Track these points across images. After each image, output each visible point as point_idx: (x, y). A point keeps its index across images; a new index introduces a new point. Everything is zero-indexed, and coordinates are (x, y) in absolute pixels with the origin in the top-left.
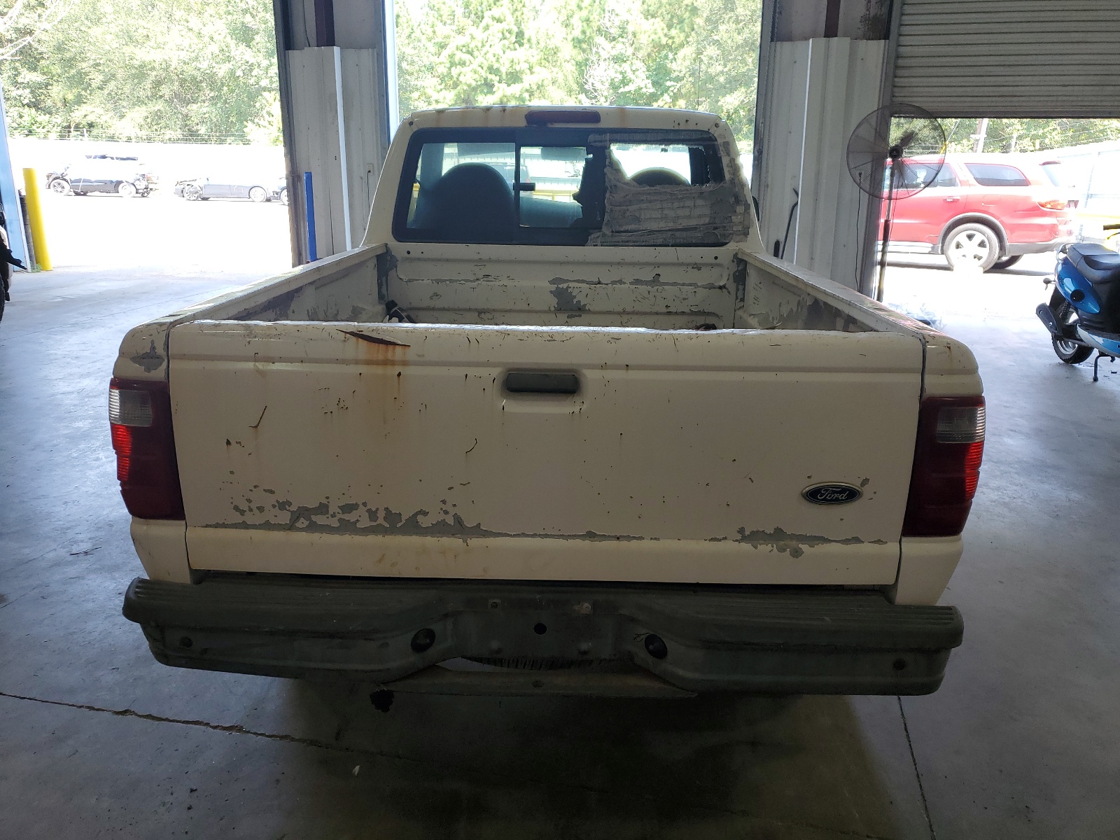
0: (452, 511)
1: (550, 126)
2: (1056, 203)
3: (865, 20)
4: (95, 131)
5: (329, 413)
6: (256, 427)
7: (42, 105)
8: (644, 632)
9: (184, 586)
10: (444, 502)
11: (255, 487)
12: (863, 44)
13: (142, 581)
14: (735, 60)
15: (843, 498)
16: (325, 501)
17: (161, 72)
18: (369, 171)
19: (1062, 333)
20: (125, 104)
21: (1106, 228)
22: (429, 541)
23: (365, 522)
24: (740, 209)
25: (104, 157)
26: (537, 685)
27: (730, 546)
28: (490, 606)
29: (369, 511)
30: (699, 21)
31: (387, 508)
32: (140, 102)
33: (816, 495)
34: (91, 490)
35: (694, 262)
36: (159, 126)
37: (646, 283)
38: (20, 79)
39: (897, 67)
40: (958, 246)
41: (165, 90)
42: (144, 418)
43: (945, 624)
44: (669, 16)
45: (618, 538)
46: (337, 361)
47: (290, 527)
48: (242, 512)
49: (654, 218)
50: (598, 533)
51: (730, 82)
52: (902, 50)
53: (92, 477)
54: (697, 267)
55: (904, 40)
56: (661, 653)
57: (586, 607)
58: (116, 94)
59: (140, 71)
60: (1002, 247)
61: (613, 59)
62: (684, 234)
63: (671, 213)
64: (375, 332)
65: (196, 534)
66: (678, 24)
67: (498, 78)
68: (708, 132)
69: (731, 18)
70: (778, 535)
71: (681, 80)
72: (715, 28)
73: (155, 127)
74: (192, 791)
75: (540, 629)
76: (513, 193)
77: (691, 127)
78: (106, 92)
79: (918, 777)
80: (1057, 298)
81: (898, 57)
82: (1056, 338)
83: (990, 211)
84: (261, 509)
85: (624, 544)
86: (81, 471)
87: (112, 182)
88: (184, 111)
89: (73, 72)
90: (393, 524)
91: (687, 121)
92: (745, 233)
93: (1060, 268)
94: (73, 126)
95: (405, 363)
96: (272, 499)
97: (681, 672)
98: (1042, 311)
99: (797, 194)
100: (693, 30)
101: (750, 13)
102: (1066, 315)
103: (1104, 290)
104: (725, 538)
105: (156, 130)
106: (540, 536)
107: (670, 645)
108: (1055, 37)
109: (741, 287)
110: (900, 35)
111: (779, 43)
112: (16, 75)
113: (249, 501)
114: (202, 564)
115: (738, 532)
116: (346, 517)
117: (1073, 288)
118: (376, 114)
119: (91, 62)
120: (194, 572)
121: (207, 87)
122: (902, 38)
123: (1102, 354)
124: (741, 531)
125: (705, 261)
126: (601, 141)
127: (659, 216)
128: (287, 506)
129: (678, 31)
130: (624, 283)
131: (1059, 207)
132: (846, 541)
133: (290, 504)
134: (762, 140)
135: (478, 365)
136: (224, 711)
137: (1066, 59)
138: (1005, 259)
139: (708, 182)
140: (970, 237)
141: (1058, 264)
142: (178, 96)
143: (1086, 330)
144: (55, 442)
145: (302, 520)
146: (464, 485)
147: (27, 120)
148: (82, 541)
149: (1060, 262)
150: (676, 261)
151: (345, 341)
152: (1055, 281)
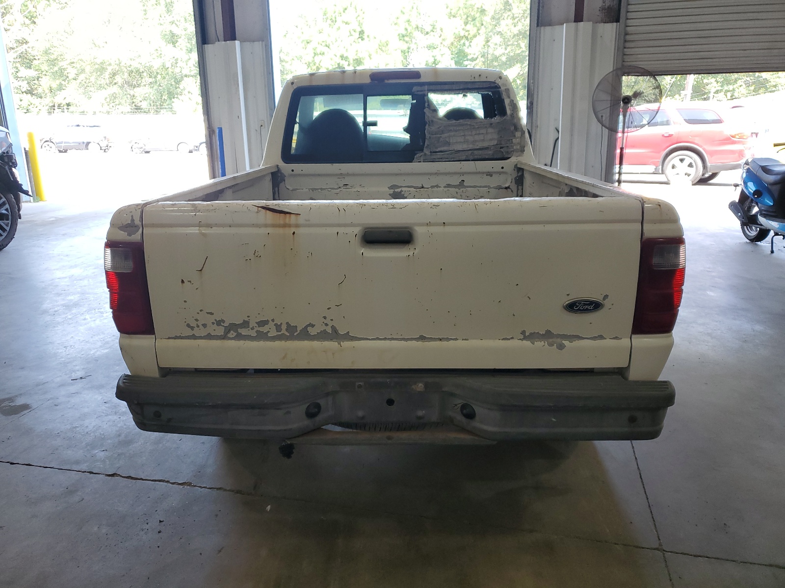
0: (330, 324)
1: (386, 81)
2: (742, 135)
3: (603, 9)
4: (71, 108)
5: (249, 260)
6: (201, 270)
7: (35, 92)
8: (459, 402)
9: (155, 379)
10: (325, 318)
11: (201, 311)
12: (601, 26)
13: (127, 376)
14: (512, 45)
15: (591, 308)
16: (247, 319)
17: (116, 66)
18: (262, 126)
19: (748, 221)
20: (92, 89)
21: (775, 145)
22: (316, 344)
23: (273, 333)
24: (518, 134)
25: (78, 126)
26: (389, 438)
27: (516, 343)
28: (356, 387)
29: (276, 325)
30: (487, 19)
31: (288, 323)
32: (101, 87)
33: (573, 307)
34: (82, 339)
35: (487, 171)
36: (115, 104)
37: (455, 186)
38: (19, 75)
39: (625, 41)
40: (673, 167)
41: (118, 79)
42: (127, 267)
43: (662, 391)
44: (465, 16)
45: (441, 340)
46: (253, 225)
47: (224, 337)
48: (192, 328)
49: (459, 141)
50: (427, 337)
51: (510, 61)
52: (628, 29)
53: (82, 331)
54: (490, 174)
55: (630, 22)
56: (471, 416)
57: (420, 387)
58: (85, 82)
59: (101, 67)
60: (705, 167)
61: (427, 47)
62: (480, 152)
63: (470, 138)
64: (277, 206)
65: (162, 343)
66: (472, 21)
67: (347, 63)
68: (494, 83)
69: (509, 16)
70: (548, 335)
71: (475, 61)
72: (498, 23)
73: (113, 104)
74: (160, 521)
75: (390, 402)
76: (362, 128)
77: (483, 79)
78: (78, 81)
79: (650, 507)
80: (744, 197)
81: (626, 34)
82: (743, 224)
83: (696, 142)
84: (205, 325)
85: (445, 343)
86: (74, 327)
87: (83, 143)
88: (132, 93)
89: (56, 69)
90: (293, 333)
91: (480, 75)
92: (522, 150)
93: (744, 175)
94: (56, 106)
95: (297, 226)
96: (212, 319)
97: (485, 427)
98: (733, 206)
99: (558, 132)
100: (482, 25)
101: (523, 12)
102: (750, 208)
103: (776, 189)
104: (512, 338)
105: (113, 106)
106: (389, 339)
107: (478, 410)
108: (735, 16)
109: (520, 187)
110: (627, 19)
111: (542, 28)
112: (17, 72)
113: (197, 320)
114: (166, 364)
115: (521, 333)
116: (261, 329)
117: (754, 189)
118: (265, 86)
119: (69, 62)
120: (161, 369)
121: (147, 75)
122: (629, 21)
123: (776, 234)
124: (523, 333)
125: (495, 170)
126: (422, 91)
127: (463, 141)
128: (222, 323)
129: (472, 26)
130: (440, 187)
131: (745, 137)
132: (594, 338)
133: (223, 321)
134: (533, 95)
135: (345, 225)
136: (178, 473)
137: (744, 32)
138: (707, 175)
139: (495, 116)
140: (682, 160)
141: (743, 172)
142: (127, 83)
143: (765, 217)
144: (56, 309)
145: (232, 332)
146: (338, 306)
147: (25, 104)
148: (78, 371)
149: (745, 171)
150: (475, 171)
151: (258, 212)
152: (741, 185)
